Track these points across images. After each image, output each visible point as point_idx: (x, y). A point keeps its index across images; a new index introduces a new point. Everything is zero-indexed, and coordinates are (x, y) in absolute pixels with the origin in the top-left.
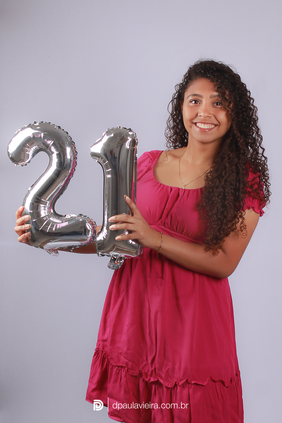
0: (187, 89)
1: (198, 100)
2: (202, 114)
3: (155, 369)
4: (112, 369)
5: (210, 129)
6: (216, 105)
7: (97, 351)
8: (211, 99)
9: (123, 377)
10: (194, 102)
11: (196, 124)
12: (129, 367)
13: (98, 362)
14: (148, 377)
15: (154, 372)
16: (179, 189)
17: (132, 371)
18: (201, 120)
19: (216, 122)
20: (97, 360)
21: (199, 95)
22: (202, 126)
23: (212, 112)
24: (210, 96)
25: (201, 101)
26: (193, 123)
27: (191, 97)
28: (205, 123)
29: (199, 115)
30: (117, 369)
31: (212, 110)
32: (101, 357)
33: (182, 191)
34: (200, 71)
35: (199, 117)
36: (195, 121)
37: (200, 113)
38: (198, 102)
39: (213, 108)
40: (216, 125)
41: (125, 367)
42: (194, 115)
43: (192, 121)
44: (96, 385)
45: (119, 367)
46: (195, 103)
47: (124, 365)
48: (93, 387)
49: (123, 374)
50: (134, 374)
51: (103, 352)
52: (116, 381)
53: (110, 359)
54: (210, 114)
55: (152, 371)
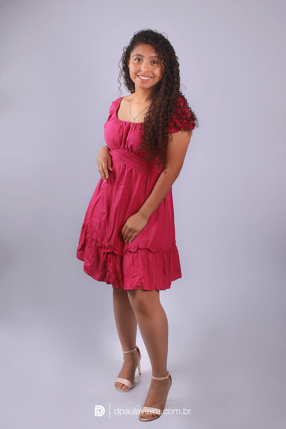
0: (133, 50)
1: (140, 59)
2: (143, 70)
3: (111, 244)
4: (88, 239)
5: (148, 80)
6: (153, 63)
7: (84, 226)
8: (150, 59)
9: (93, 246)
10: (137, 60)
11: (138, 76)
12: (98, 240)
13: (84, 232)
14: (106, 250)
15: (110, 247)
16: (130, 123)
17: (98, 244)
18: (142, 74)
19: (152, 76)
20: (83, 231)
21: (142, 56)
22: (143, 78)
23: (150, 69)
24: (149, 57)
25: (143, 60)
26: (137, 75)
27: (136, 56)
28: (144, 76)
29: (141, 70)
30: (91, 240)
31: (150, 67)
32: (86, 229)
33: (132, 124)
34: (143, 39)
35: (141, 71)
36: (138, 74)
37: (142, 69)
38: (140, 60)
39: (151, 66)
40: (152, 78)
41: (95, 240)
42: (138, 70)
43: (136, 74)
44: (81, 247)
45: (91, 238)
46: (139, 61)
47: (95, 239)
48: (79, 248)
49: (94, 244)
50: (99, 246)
51: (87, 226)
52: (89, 247)
53: (88, 232)
54: (149, 70)
55: (109, 246)
